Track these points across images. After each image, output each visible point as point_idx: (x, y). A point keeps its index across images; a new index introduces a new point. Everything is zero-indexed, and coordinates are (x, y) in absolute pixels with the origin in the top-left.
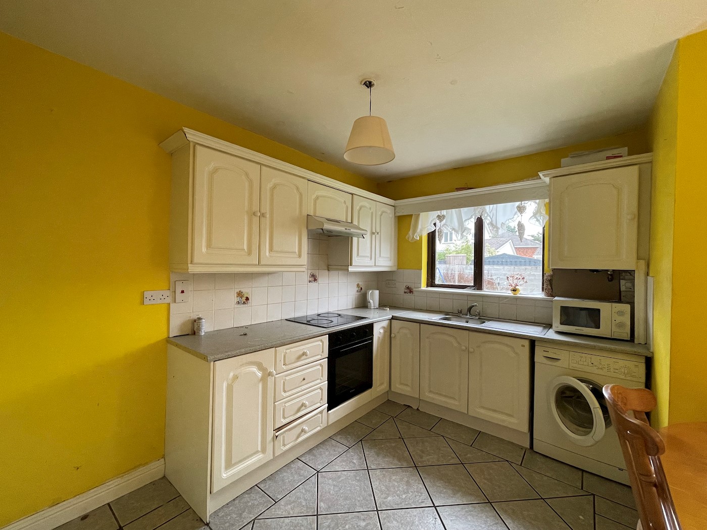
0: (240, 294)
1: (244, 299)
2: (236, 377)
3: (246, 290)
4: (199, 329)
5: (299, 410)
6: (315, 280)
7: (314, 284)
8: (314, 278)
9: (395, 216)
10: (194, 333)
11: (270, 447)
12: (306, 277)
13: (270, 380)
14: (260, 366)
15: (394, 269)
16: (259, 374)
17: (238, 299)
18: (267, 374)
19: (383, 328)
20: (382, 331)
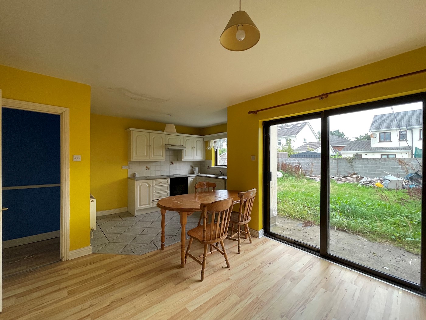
0: (147, 167)
1: (148, 169)
2: (141, 185)
3: (149, 166)
4: (135, 176)
5: (160, 197)
6: (172, 164)
7: (172, 165)
8: (172, 163)
9: (203, 141)
10: (134, 177)
11: (151, 204)
12: (169, 163)
13: (151, 188)
15: (204, 160)
16: (148, 185)
17: (146, 169)
18: (150, 186)
20: (192, 180)
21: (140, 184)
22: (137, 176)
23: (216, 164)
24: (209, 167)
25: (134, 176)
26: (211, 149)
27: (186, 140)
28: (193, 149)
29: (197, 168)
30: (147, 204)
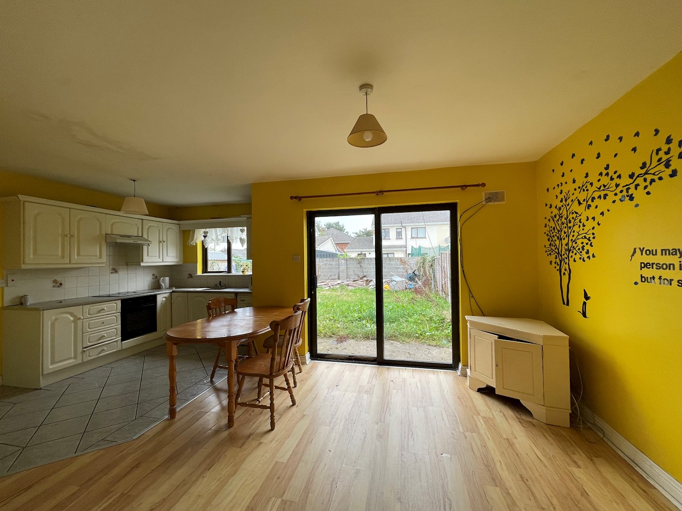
0: (55, 281)
1: (58, 284)
2: (56, 319)
3: (59, 279)
4: (26, 301)
5: (100, 339)
6: (116, 272)
7: (115, 275)
8: (115, 271)
9: (180, 230)
10: (22, 304)
11: (80, 357)
12: (108, 270)
13: (80, 322)
14: (72, 314)
15: (180, 263)
16: (72, 319)
17: (54, 284)
18: (77, 319)
19: (165, 297)
20: (164, 299)
21: (54, 318)
22: (30, 301)
23: (205, 269)
24: (191, 276)
25: (21, 302)
26: (196, 244)
27: (147, 227)
28: (161, 244)
29: (167, 279)
30: (70, 358)
